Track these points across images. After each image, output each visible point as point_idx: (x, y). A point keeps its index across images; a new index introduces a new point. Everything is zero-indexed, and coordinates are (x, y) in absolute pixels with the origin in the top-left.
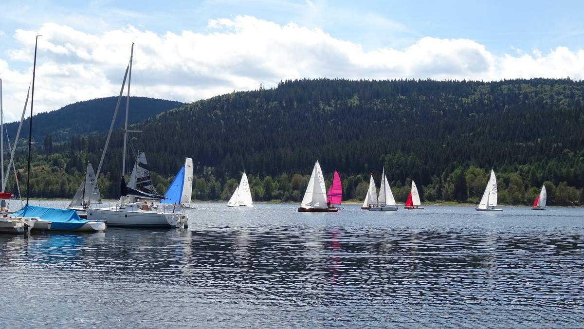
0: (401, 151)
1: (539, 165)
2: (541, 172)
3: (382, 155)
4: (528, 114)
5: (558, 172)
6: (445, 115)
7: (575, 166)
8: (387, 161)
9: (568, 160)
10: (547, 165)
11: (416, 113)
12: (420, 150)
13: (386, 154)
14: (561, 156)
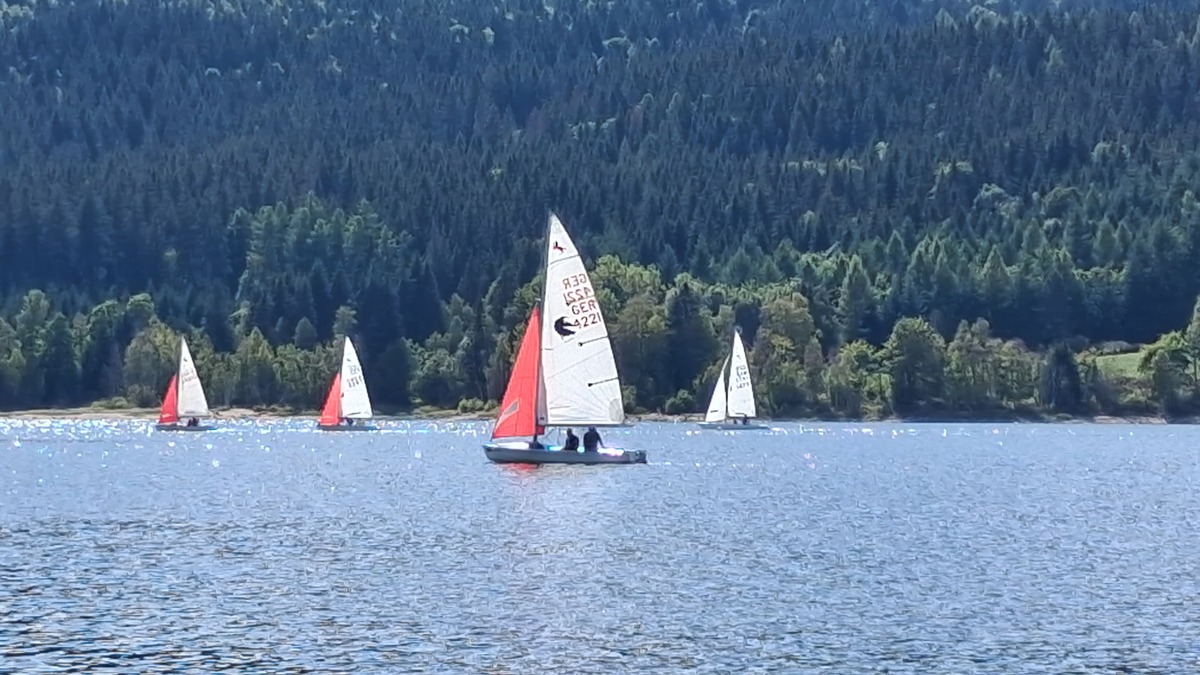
0: (318, 194)
1: (878, 248)
2: (889, 280)
3: (238, 212)
4: (839, 40)
5: (956, 277)
6: (501, 44)
7: (1022, 255)
8: (258, 237)
9: (999, 230)
10: (910, 253)
11: (385, 38)
12: (396, 188)
13: (253, 207)
14: (969, 216)
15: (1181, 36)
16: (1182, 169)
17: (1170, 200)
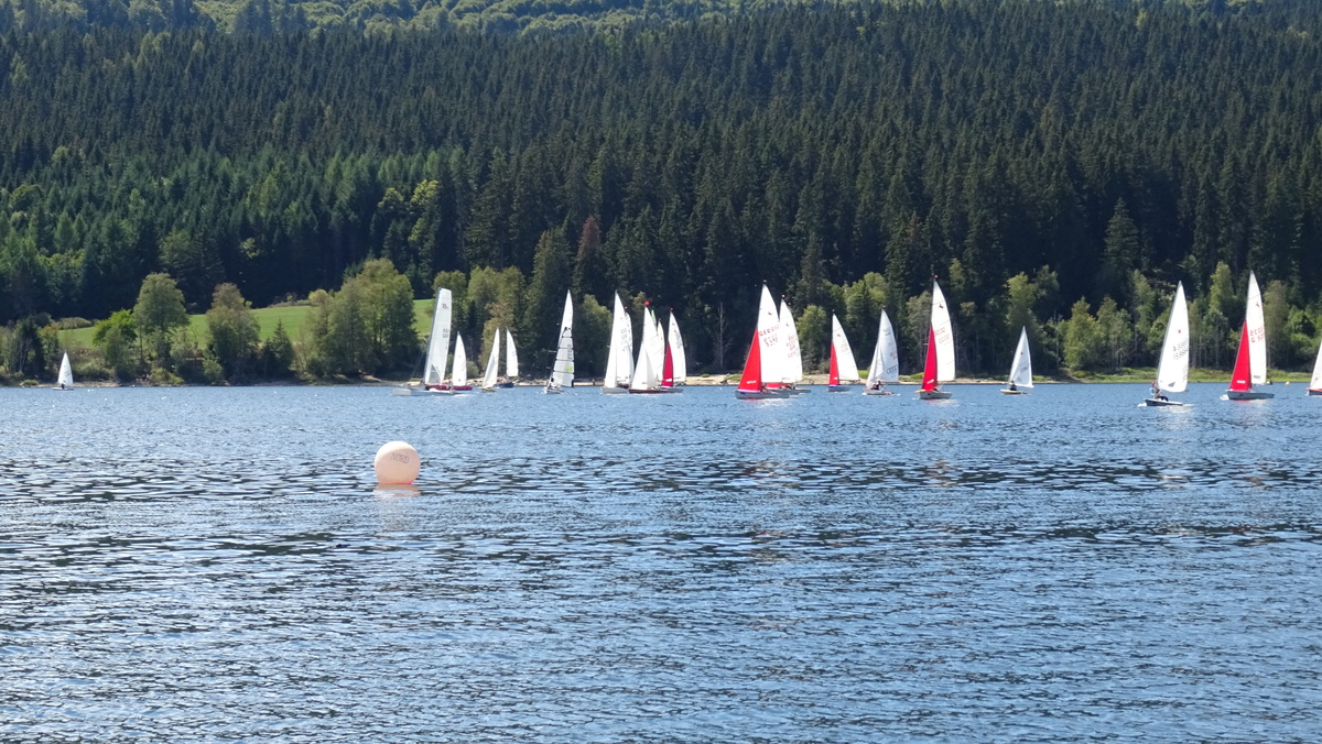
15: (127, 57)
16: (130, 170)
17: (120, 197)
